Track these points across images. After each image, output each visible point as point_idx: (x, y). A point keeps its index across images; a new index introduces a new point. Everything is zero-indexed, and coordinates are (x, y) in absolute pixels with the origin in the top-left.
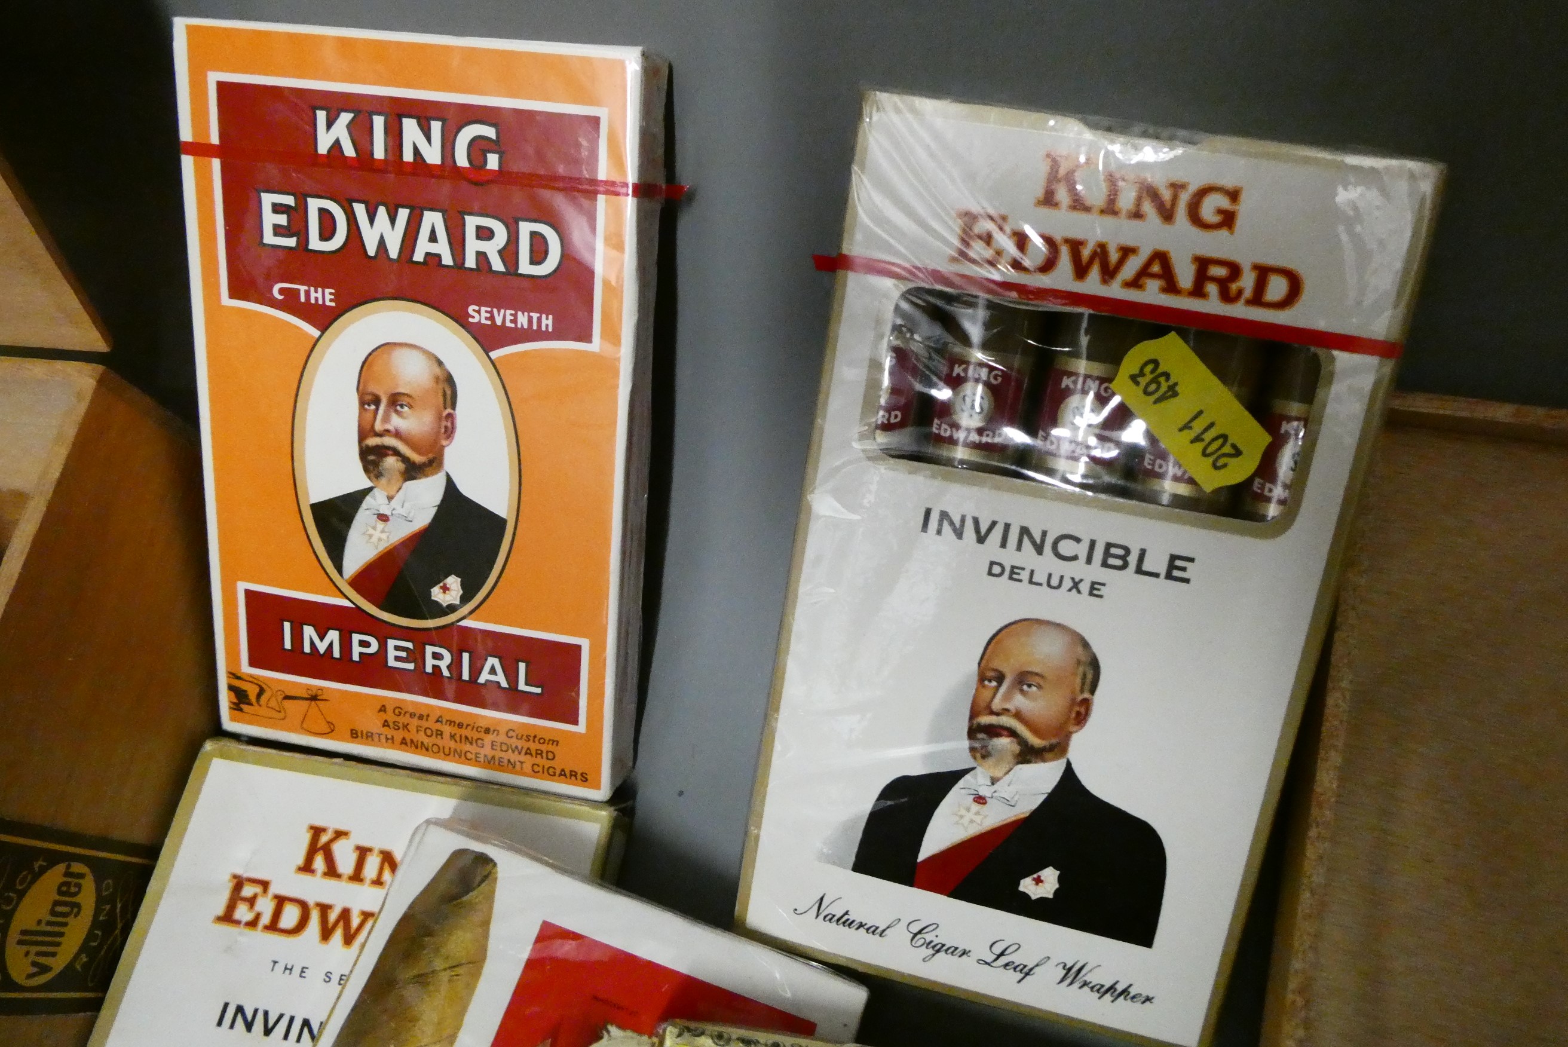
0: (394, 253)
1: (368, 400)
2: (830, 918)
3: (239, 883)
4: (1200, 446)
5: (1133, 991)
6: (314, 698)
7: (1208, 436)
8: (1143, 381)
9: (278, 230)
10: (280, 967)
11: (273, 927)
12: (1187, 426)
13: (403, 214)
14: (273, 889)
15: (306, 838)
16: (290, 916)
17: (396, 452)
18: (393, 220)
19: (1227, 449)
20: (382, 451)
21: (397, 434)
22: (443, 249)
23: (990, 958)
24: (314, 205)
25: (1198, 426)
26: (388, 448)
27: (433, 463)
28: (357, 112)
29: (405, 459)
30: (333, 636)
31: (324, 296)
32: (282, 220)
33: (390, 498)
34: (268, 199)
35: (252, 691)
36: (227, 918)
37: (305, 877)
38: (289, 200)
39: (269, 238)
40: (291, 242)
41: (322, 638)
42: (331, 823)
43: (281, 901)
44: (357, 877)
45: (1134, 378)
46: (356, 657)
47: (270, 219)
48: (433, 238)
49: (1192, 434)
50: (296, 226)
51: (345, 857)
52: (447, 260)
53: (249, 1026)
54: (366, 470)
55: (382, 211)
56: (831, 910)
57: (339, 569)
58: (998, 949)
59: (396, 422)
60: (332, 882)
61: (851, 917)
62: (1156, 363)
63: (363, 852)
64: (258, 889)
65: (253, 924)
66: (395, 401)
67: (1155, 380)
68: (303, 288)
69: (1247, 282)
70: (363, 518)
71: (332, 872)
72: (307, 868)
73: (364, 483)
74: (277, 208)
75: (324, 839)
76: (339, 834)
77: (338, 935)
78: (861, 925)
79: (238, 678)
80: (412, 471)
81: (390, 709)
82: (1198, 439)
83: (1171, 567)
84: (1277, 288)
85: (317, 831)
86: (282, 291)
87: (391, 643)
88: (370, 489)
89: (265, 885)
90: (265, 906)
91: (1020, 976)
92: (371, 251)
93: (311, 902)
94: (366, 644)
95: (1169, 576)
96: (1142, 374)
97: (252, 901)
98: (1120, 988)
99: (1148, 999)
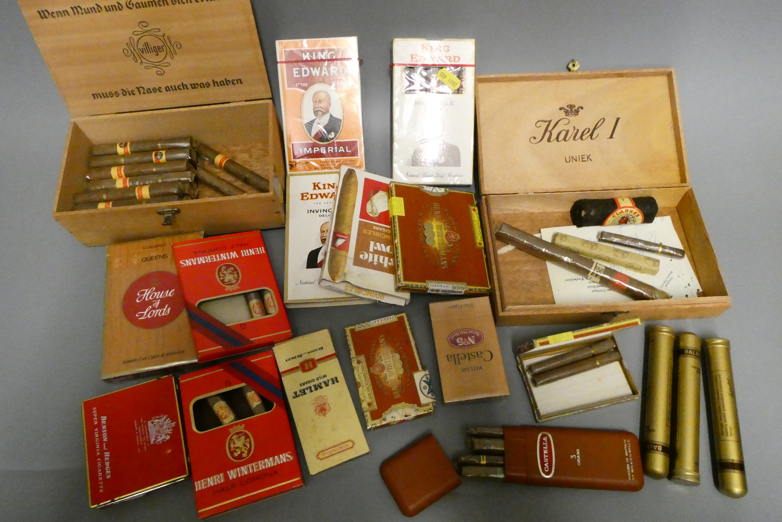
0: (318, 75)
1: (315, 102)
2: (409, 176)
3: (302, 194)
4: (451, 84)
5: (459, 175)
6: (307, 163)
7: (452, 82)
8: (441, 76)
9: (297, 74)
10: (315, 204)
11: (312, 198)
12: (449, 81)
13: (319, 68)
14: (309, 194)
15: (313, 185)
16: (314, 196)
17: (320, 111)
18: (317, 69)
19: (455, 84)
20: (318, 111)
21: (321, 107)
22: (327, 73)
23: (436, 175)
24: (303, 69)
25: (450, 81)
26: (318, 110)
27: (327, 111)
28: (310, 52)
29: (322, 112)
30: (310, 149)
31: (306, 85)
32: (297, 72)
33: (320, 120)
34: (294, 69)
35: (294, 164)
36: (302, 199)
37: (315, 190)
38: (298, 69)
39: (295, 76)
40: (299, 76)
41: (308, 150)
42: (317, 182)
43: (312, 195)
44: (324, 188)
45: (440, 75)
46: (315, 152)
47: (295, 72)
48: (325, 71)
49: (449, 82)
50: (300, 73)
51: (321, 186)
52: (328, 75)
53: (314, 212)
54: (315, 115)
55: (315, 68)
56: (409, 175)
57: (311, 135)
58: (437, 174)
59: (320, 105)
60: (320, 190)
61: (413, 175)
62: (443, 73)
63: (324, 185)
64: (306, 194)
65: (308, 199)
66: (320, 101)
67: (443, 75)
68: (301, 84)
69: (453, 59)
70: (315, 124)
71: (319, 188)
72: (315, 189)
73: (315, 117)
74: (296, 71)
75: (316, 184)
76: (319, 183)
77: (324, 197)
78: (415, 176)
79: (291, 162)
80: (324, 114)
81: (322, 162)
82: (451, 83)
83: (451, 104)
84: (457, 59)
85: (314, 184)
86: (297, 85)
87: (321, 148)
88: (315, 119)
89: (308, 193)
90: (309, 196)
91: (441, 177)
92: (314, 75)
93: (317, 194)
94: (316, 149)
95: (451, 105)
96: (441, 74)
97: (306, 196)
98: (457, 175)
99: (462, 176)
